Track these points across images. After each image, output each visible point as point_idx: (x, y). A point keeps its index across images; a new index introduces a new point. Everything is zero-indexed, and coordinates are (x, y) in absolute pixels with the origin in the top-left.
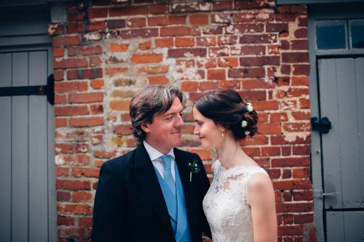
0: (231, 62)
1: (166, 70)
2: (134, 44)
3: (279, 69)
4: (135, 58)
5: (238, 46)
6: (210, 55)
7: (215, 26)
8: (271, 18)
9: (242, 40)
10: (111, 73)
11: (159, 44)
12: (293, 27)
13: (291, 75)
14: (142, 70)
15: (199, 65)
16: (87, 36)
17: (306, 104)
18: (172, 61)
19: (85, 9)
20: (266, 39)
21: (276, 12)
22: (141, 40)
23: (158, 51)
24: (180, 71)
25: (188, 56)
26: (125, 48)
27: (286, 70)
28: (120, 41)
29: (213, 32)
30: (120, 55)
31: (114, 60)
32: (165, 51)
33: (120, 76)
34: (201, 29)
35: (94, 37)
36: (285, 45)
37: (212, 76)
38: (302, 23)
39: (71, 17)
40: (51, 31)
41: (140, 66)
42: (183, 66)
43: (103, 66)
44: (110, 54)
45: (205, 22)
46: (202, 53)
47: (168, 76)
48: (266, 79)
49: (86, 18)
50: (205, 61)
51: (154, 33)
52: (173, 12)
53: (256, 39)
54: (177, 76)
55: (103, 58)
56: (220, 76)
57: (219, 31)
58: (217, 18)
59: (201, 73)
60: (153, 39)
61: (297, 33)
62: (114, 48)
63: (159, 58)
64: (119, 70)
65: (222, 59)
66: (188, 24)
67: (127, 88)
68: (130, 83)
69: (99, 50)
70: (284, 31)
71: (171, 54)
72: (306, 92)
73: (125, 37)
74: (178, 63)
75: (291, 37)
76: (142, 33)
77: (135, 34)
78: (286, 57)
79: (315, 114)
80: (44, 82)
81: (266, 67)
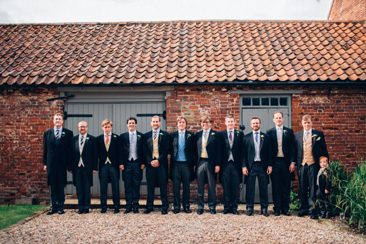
0: (217, 109)
1: (199, 111)
2: (190, 103)
3: (231, 112)
4: (191, 107)
5: (220, 105)
6: (212, 107)
7: (213, 99)
8: (229, 97)
9: (221, 103)
10: (183, 111)
11: (197, 103)
12: (235, 100)
13: (234, 113)
14: (192, 111)
15: (209, 110)
16: (177, 100)
17: (238, 122)
18: (201, 109)
19: (176, 92)
20: (227, 103)
21: (231, 95)
22: (192, 102)
23: (197, 106)
24: (203, 111)
25: (206, 107)
26: (187, 104)
27: (233, 112)
28: (186, 102)
29: (213, 100)
30: (186, 106)
31: (185, 108)
32: (199, 106)
33: (186, 112)
34: (209, 100)
35: (179, 101)
36: (233, 105)
37: (212, 113)
38: (238, 99)
39: (172, 94)
40: (166, 98)
41: (192, 110)
42: (204, 110)
43: (181, 109)
44: (183, 106)
45: (210, 98)
46: (209, 106)
47: (200, 113)
48: (227, 114)
49: (177, 95)
50: (210, 109)
51: (196, 100)
52: (202, 95)
53: (225, 103)
54: (202, 113)
55: (181, 107)
56: (214, 113)
57: (214, 100)
58: (214, 97)
59: (209, 112)
60: (196, 102)
61: (236, 102)
62: (184, 104)
63: (197, 107)
64: (186, 110)
65: (215, 108)
66: (206, 98)
67: (188, 116)
68: (189, 114)
69: (180, 105)
70: (233, 101)
71: (201, 107)
72: (238, 118)
73: (188, 101)
74: (203, 109)
75: (234, 103)
76: (193, 100)
77: (191, 100)
78: (233, 108)
79: (241, 125)
80: (162, 113)
81: (227, 111)
